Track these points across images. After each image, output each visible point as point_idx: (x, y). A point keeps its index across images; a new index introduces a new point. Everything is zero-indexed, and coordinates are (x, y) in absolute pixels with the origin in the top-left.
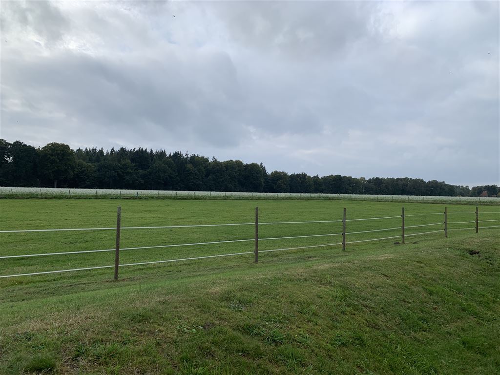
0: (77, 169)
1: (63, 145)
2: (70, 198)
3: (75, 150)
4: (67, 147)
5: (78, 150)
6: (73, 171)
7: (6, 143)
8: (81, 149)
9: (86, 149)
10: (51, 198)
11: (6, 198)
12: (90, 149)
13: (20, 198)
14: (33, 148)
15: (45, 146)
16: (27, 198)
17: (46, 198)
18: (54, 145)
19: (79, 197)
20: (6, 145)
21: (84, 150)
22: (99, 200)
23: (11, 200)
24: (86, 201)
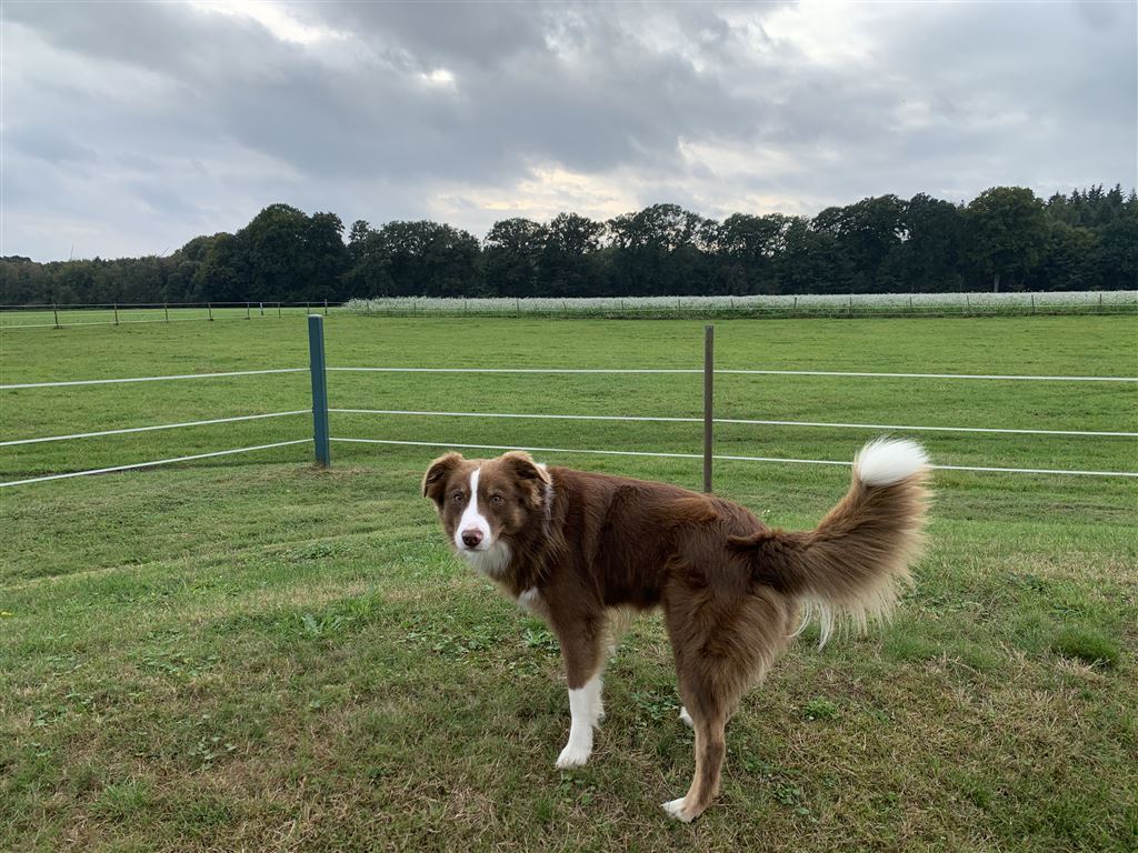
0: (1050, 244)
1: (1017, 191)
2: (1033, 314)
3: (1046, 200)
4: (1028, 193)
5: (1053, 198)
6: (1039, 251)
7: (897, 201)
8: (1061, 194)
9: (1076, 193)
10: (988, 316)
11: (899, 317)
12: (1084, 192)
13: (926, 316)
14: (951, 206)
15: (977, 199)
16: (940, 316)
17: (979, 315)
18: (995, 193)
19: (1055, 313)
20: (898, 207)
21: (1069, 196)
22: (1108, 319)
23: (910, 320)
24: (1074, 321)
